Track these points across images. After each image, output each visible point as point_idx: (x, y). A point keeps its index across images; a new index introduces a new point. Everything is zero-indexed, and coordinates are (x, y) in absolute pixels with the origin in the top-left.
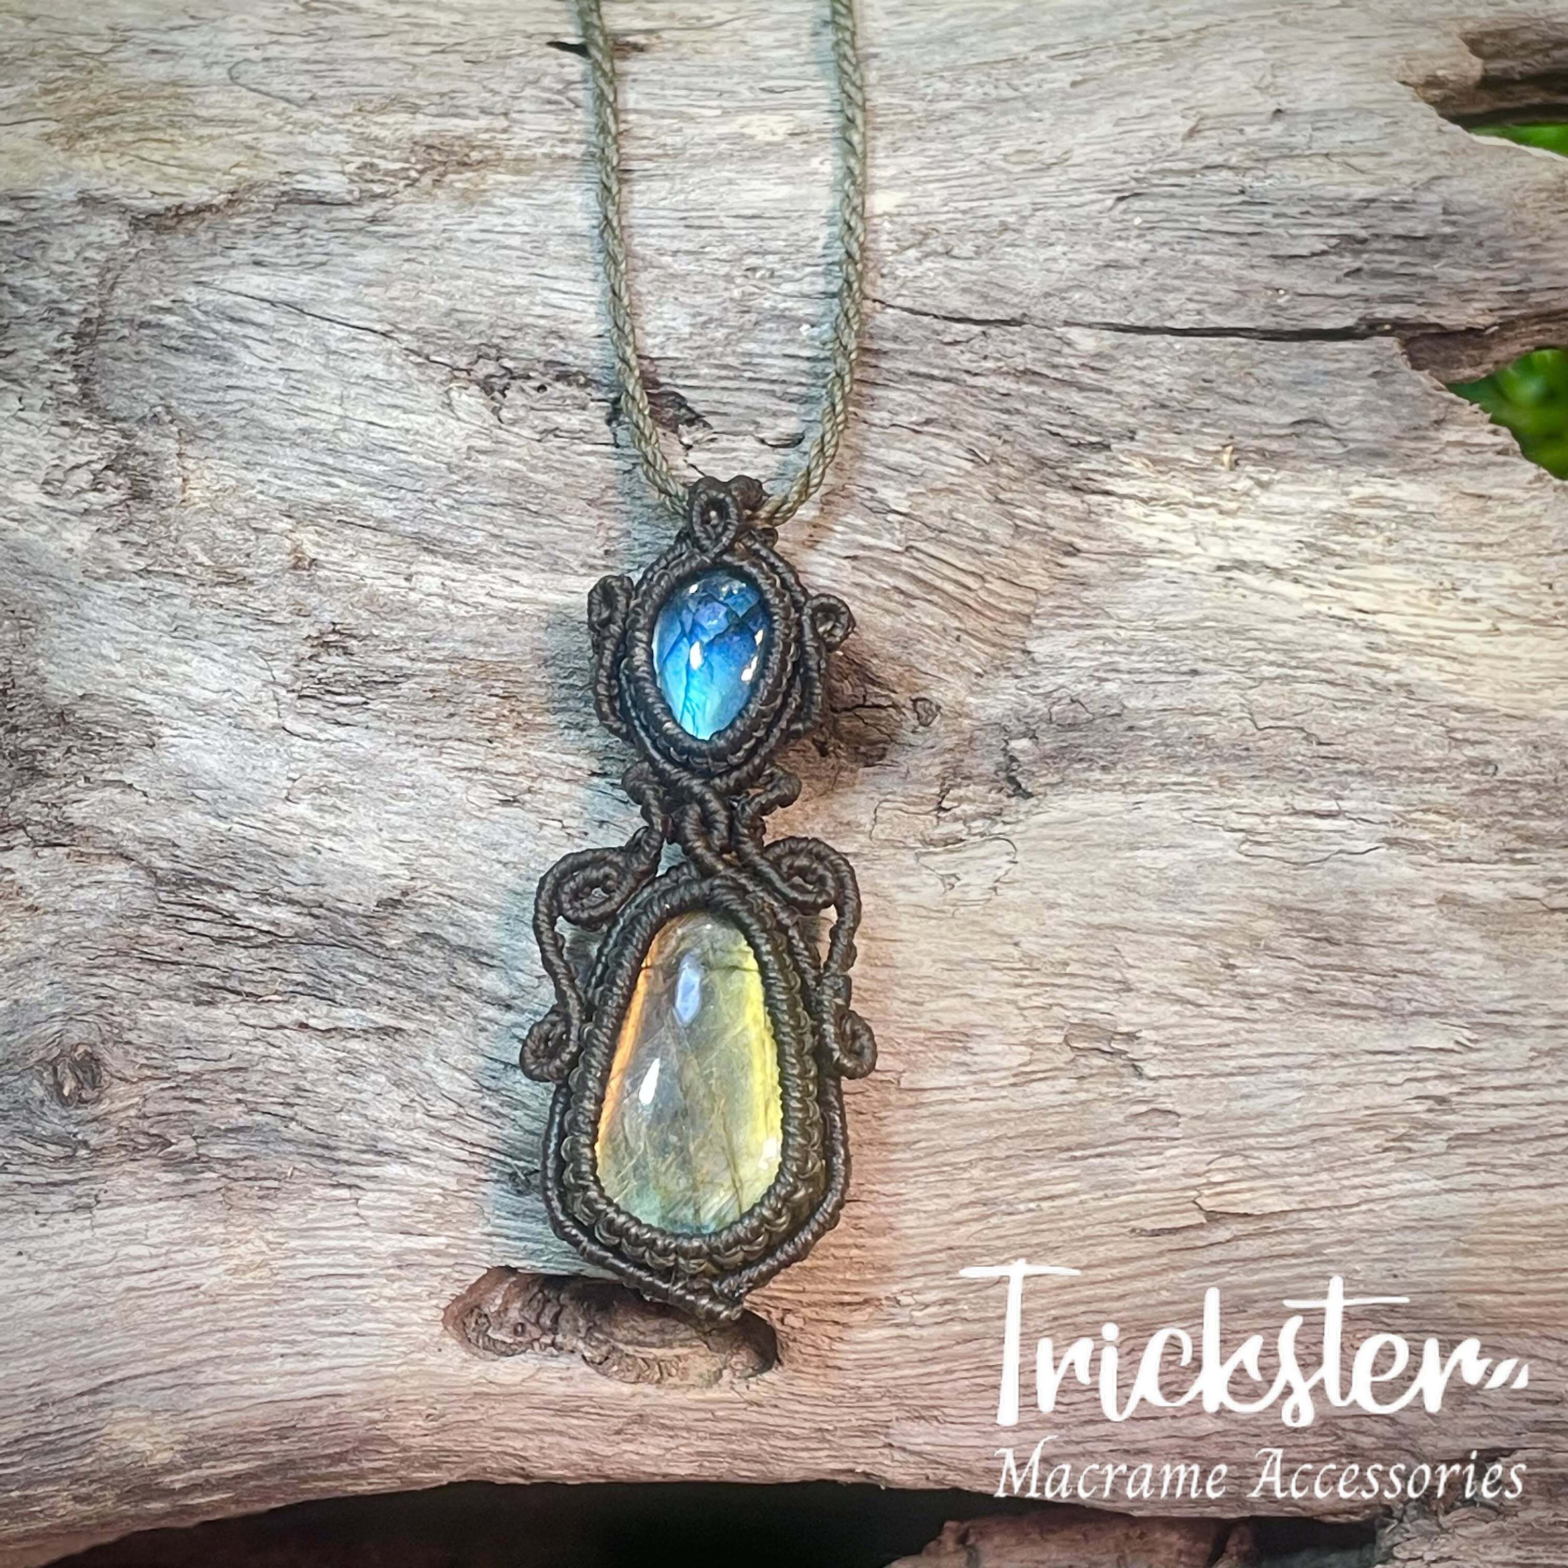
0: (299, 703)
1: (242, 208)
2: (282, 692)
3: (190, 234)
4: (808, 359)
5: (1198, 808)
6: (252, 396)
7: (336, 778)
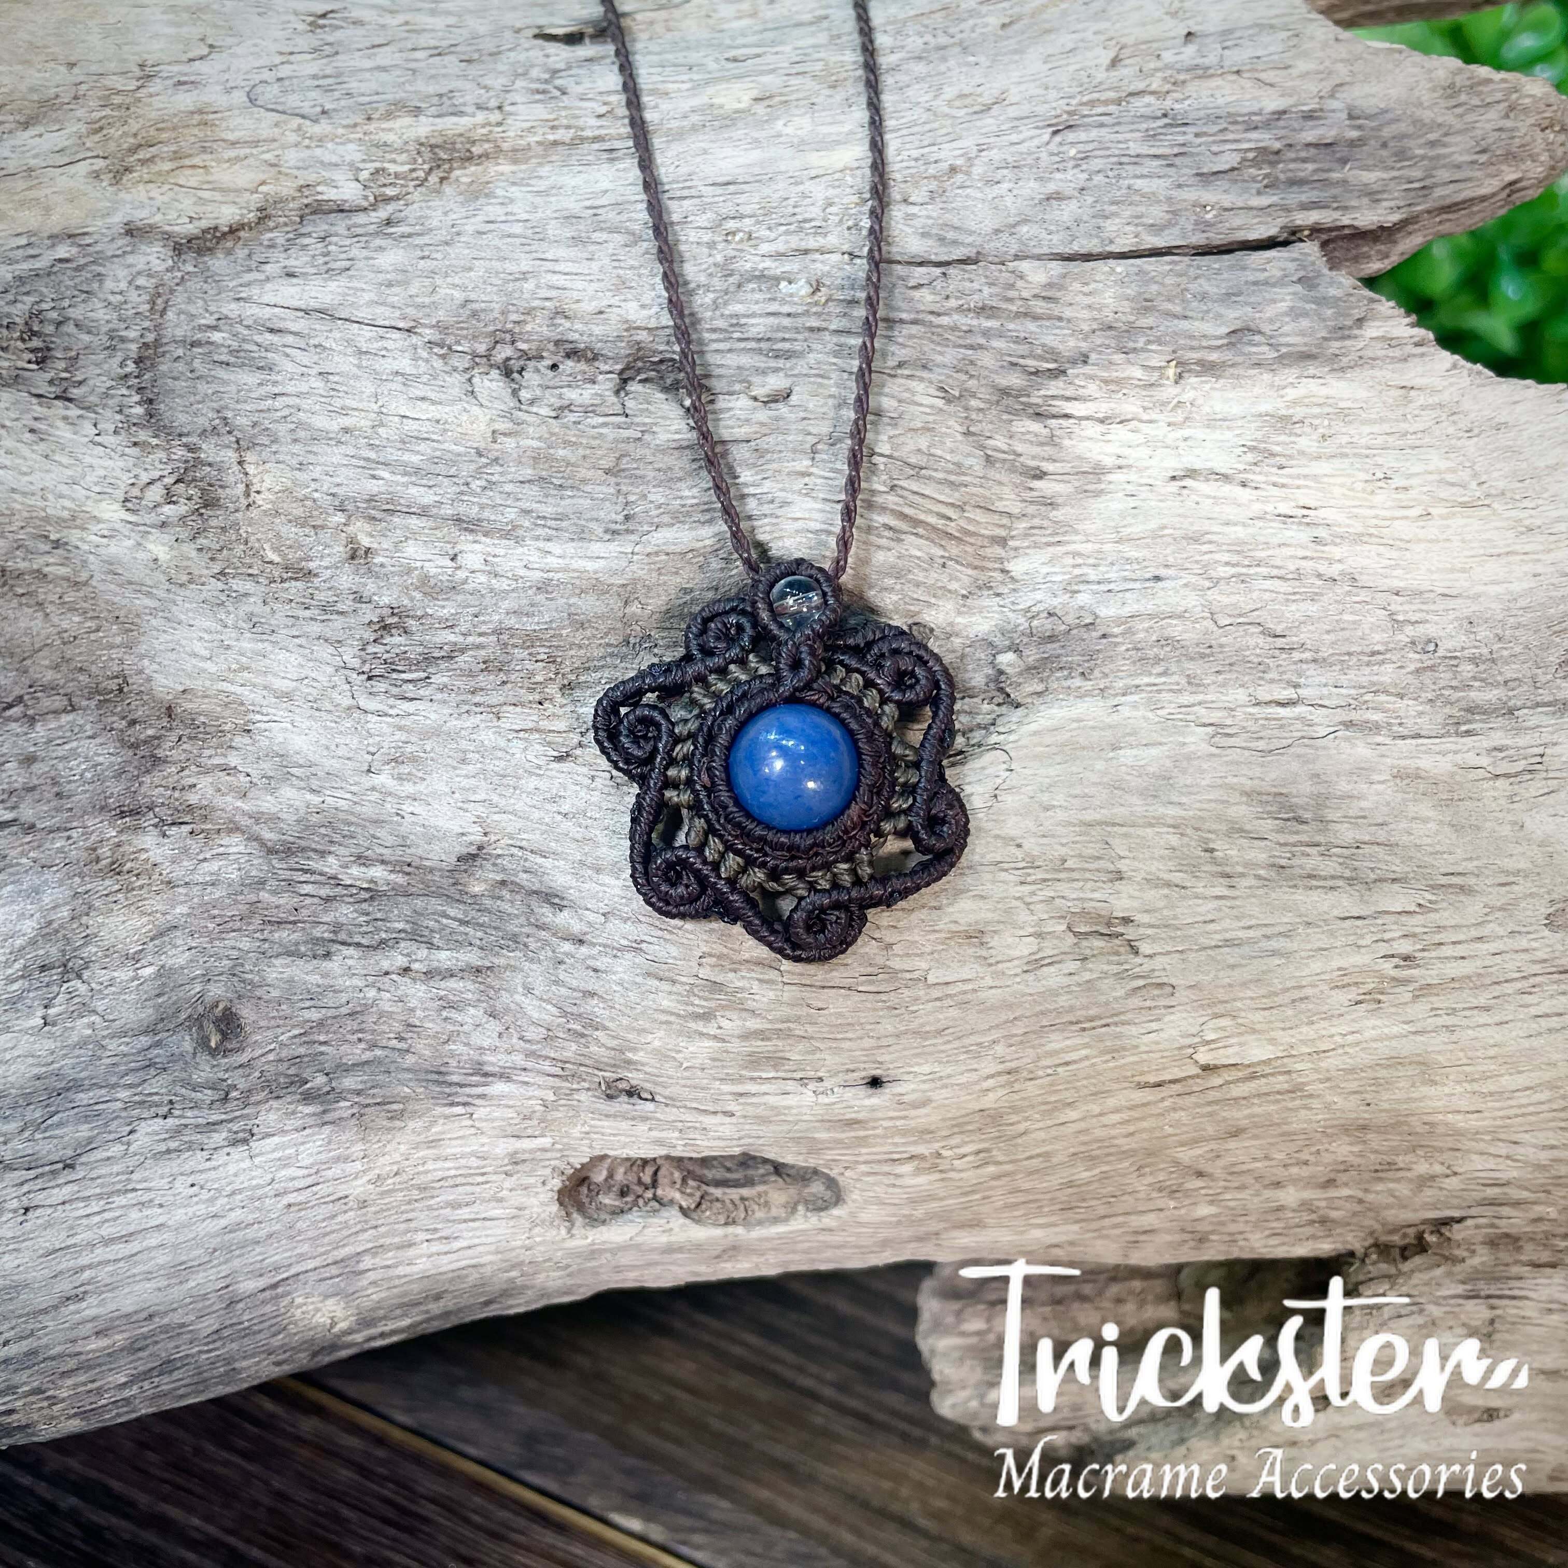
0: (368, 684)
1: (271, 224)
2: (353, 675)
3: (229, 252)
4: (789, 315)
5: (1170, 706)
6: (297, 401)
7: (409, 749)
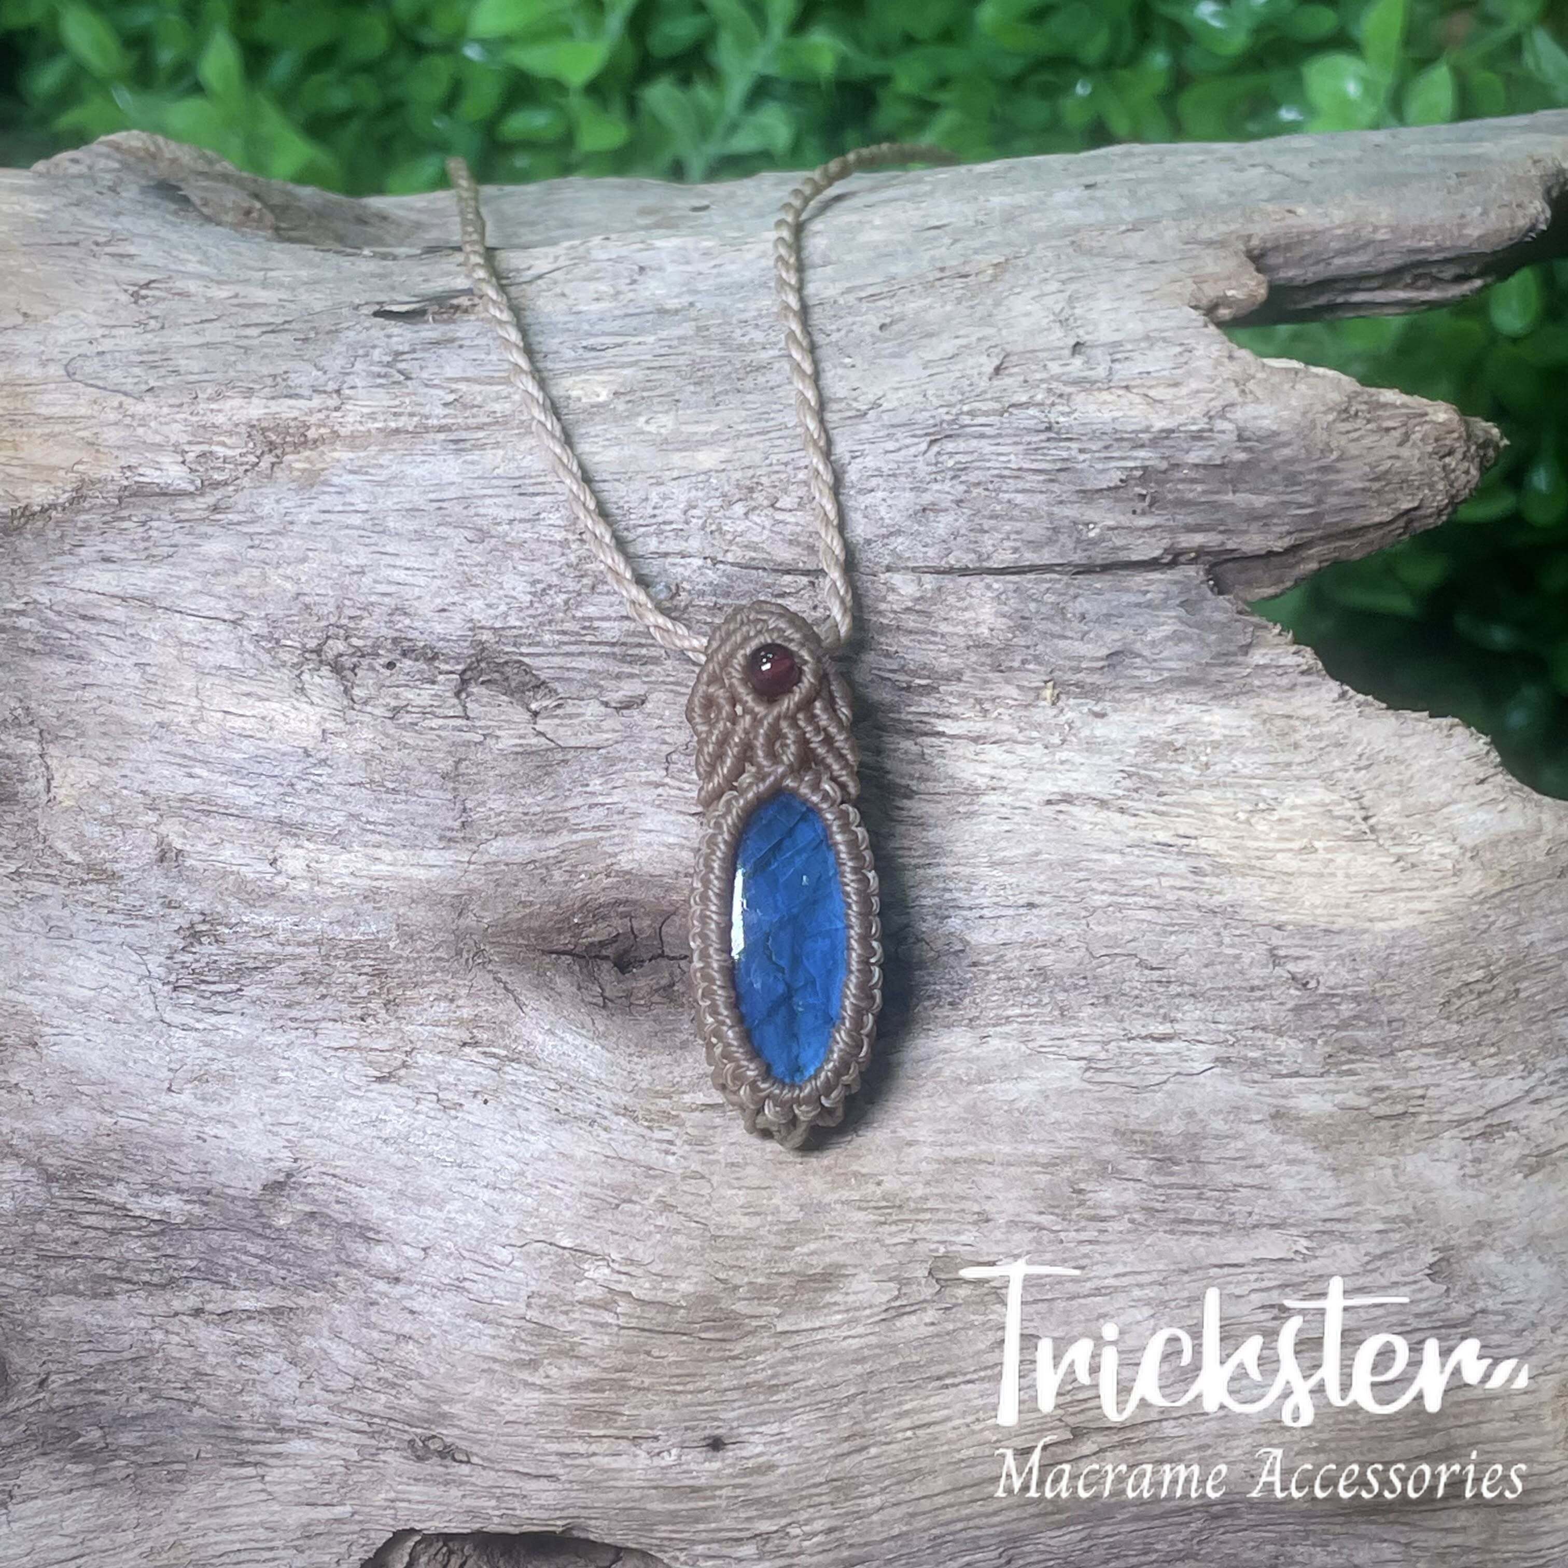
0: (174, 995)
1: (87, 505)
2: (160, 986)
3: (38, 533)
5: (1042, 1041)
6: (109, 692)
7: (215, 1066)
